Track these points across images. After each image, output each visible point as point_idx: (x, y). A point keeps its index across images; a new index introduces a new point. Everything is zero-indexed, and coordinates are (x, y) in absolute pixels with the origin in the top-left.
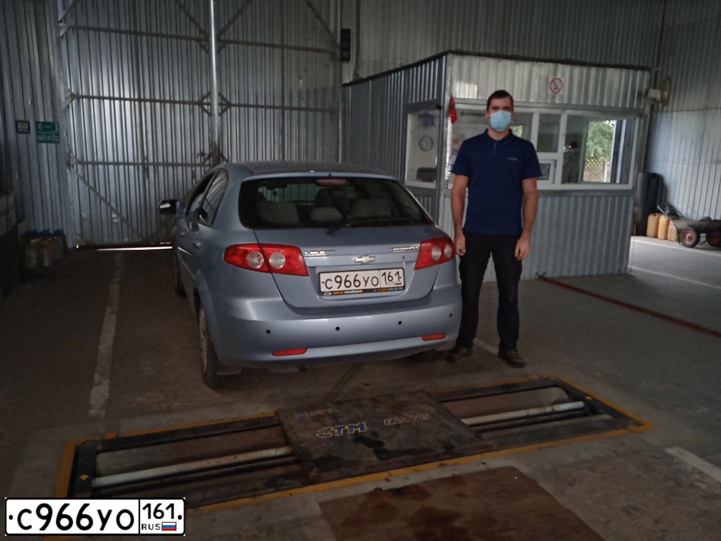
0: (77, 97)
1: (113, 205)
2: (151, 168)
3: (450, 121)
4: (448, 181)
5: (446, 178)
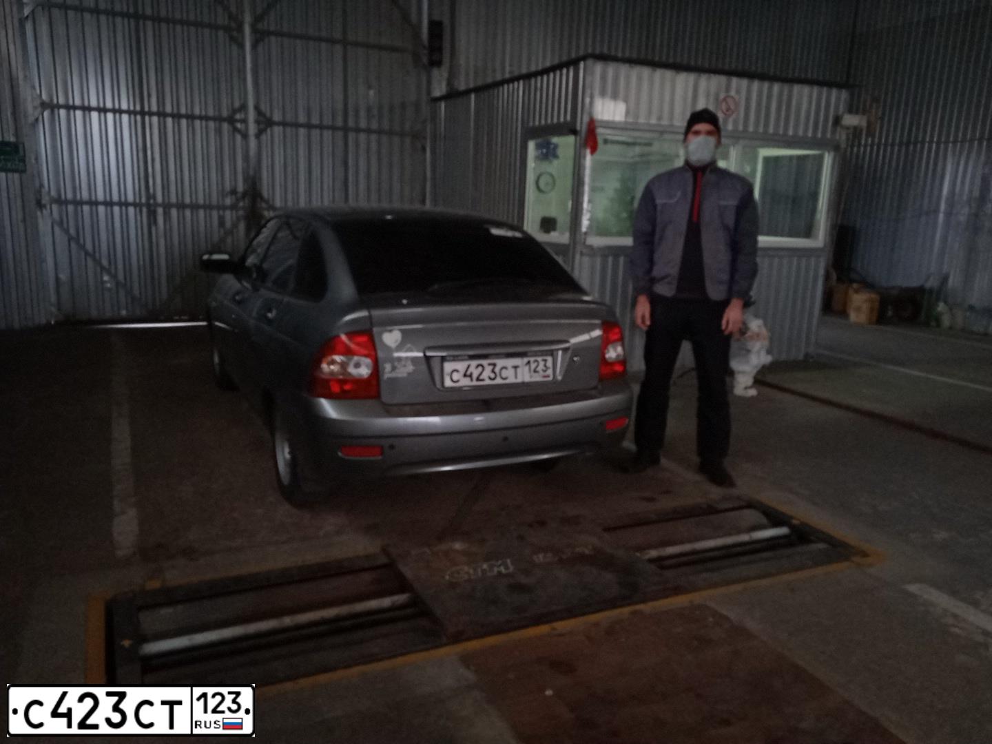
0: (51, 107)
1: (105, 263)
2: (160, 211)
3: (588, 151)
4: (586, 233)
5: (584, 229)
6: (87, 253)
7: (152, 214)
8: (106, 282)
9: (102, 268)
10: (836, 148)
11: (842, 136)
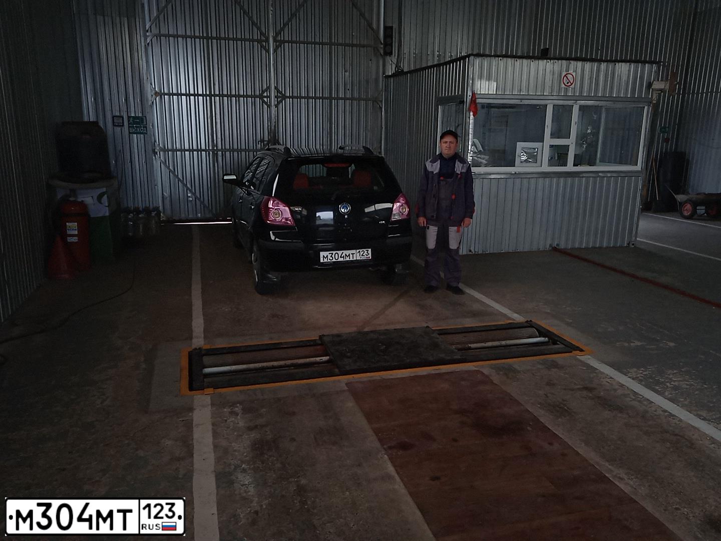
0: (161, 94)
1: (189, 185)
2: (220, 153)
3: (472, 113)
6: (179, 180)
7: (215, 155)
8: (190, 197)
9: (188, 189)
10: (650, 103)
11: (654, 96)
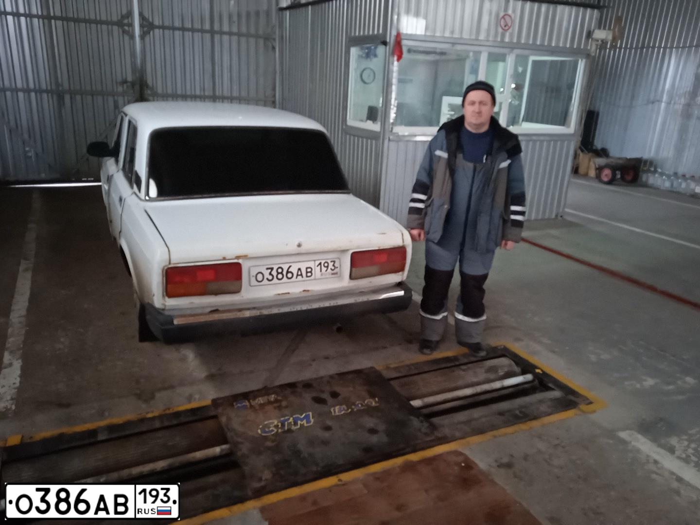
1: (26, 135)
2: (67, 96)
3: (396, 58)
4: (393, 124)
5: (391, 121)
7: (61, 99)
9: (24, 141)
10: (588, 56)
11: (593, 48)
